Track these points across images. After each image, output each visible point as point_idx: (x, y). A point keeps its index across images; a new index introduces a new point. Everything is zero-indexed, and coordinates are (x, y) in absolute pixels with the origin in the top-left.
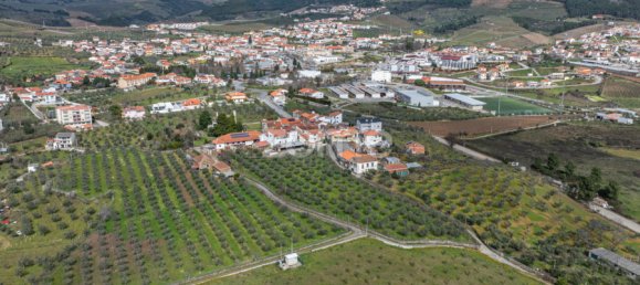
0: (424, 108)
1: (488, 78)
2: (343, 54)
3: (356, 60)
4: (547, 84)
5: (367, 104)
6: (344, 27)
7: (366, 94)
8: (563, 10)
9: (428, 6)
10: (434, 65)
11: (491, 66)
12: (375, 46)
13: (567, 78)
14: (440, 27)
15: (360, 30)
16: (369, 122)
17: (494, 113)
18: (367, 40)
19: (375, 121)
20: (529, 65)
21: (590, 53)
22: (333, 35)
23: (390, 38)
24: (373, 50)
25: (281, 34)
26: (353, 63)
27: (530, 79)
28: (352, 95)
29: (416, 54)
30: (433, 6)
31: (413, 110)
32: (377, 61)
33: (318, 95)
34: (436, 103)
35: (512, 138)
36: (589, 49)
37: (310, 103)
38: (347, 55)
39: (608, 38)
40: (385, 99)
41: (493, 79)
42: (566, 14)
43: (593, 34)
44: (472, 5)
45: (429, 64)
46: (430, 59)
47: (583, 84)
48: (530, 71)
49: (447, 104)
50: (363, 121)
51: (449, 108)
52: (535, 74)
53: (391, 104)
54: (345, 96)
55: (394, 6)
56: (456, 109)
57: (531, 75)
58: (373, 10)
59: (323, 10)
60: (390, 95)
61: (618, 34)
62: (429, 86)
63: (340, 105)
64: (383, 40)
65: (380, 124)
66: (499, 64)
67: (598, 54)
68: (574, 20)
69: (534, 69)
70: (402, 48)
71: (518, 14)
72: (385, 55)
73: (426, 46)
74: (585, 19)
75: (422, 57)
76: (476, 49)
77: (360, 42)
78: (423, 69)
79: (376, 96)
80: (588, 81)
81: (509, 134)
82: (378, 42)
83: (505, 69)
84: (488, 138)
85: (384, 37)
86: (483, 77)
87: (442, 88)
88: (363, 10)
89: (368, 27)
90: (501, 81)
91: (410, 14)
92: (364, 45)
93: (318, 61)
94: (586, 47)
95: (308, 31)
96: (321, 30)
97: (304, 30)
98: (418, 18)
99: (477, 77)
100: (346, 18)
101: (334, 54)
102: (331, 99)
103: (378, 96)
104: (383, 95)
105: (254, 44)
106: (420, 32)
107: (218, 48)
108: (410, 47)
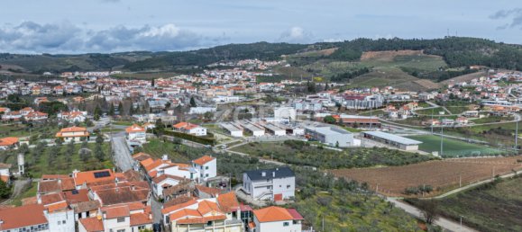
0: (344, 149)
1: (400, 116)
2: (244, 95)
3: (258, 100)
4: (463, 122)
5: (268, 144)
6: (249, 74)
7: (268, 131)
8: (443, 62)
9: (323, 60)
10: (338, 105)
11: (399, 105)
12: (277, 90)
13: (482, 116)
14: (336, 76)
15: (263, 76)
16: (269, 178)
17: (436, 154)
18: (270, 84)
19: (283, 173)
20: (438, 104)
21: (486, 95)
22: (237, 80)
23: (291, 83)
24: (275, 93)
25: (188, 80)
26: (254, 103)
27: (443, 117)
28: (248, 132)
29: (319, 95)
30: (327, 60)
31: (333, 152)
32: (280, 102)
33: (199, 131)
34: (357, 143)
35: (492, 193)
36: (483, 91)
37: (185, 142)
38: (248, 96)
39: (497, 81)
40: (291, 137)
41: (405, 117)
42: (446, 65)
43: (482, 79)
44: (361, 59)
45: (333, 105)
46: (333, 100)
47: (503, 122)
48: (442, 110)
49: (370, 144)
50: (256, 176)
51: (375, 148)
52: (446, 113)
53: (302, 143)
54: (238, 134)
55: (293, 61)
56: (384, 149)
57: (443, 113)
58: (275, 63)
59: (231, 64)
60: (298, 131)
61: (504, 79)
62: (341, 123)
63: (229, 145)
64: (285, 85)
65: (291, 181)
66: (407, 103)
67: (495, 95)
68: (455, 70)
69: (444, 108)
70: (304, 91)
71: (404, 65)
72: (288, 97)
73: (327, 89)
74: (462, 69)
75: (325, 98)
76: (377, 90)
77: (262, 86)
78: (328, 109)
79: (281, 133)
80: (507, 119)
81: (486, 186)
82: (281, 86)
83: (413, 107)
84: (459, 195)
85: (286, 82)
86: (394, 115)
87: (355, 126)
88: (266, 63)
89: (271, 75)
90: (414, 119)
91: (308, 67)
92: (266, 89)
93: (218, 100)
94: (480, 90)
95: (214, 77)
96: (227, 77)
97: (210, 76)
98: (315, 69)
99: (387, 115)
100: (251, 68)
101: (235, 94)
102: (218, 136)
103: (283, 133)
104: (289, 131)
105: (156, 86)
106: (320, 79)
107: (114, 89)
108: (311, 89)
